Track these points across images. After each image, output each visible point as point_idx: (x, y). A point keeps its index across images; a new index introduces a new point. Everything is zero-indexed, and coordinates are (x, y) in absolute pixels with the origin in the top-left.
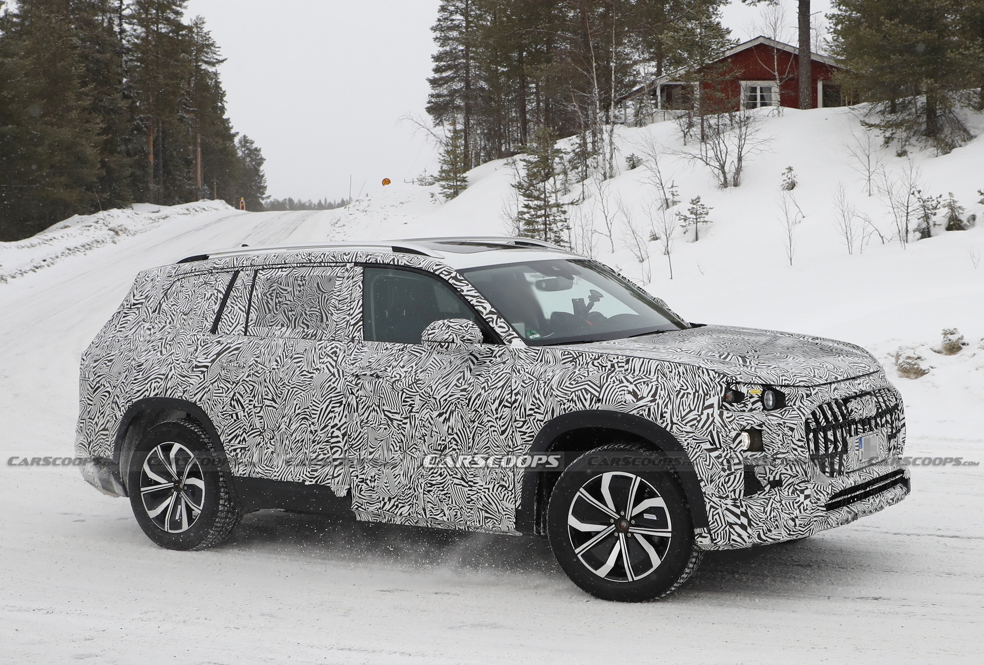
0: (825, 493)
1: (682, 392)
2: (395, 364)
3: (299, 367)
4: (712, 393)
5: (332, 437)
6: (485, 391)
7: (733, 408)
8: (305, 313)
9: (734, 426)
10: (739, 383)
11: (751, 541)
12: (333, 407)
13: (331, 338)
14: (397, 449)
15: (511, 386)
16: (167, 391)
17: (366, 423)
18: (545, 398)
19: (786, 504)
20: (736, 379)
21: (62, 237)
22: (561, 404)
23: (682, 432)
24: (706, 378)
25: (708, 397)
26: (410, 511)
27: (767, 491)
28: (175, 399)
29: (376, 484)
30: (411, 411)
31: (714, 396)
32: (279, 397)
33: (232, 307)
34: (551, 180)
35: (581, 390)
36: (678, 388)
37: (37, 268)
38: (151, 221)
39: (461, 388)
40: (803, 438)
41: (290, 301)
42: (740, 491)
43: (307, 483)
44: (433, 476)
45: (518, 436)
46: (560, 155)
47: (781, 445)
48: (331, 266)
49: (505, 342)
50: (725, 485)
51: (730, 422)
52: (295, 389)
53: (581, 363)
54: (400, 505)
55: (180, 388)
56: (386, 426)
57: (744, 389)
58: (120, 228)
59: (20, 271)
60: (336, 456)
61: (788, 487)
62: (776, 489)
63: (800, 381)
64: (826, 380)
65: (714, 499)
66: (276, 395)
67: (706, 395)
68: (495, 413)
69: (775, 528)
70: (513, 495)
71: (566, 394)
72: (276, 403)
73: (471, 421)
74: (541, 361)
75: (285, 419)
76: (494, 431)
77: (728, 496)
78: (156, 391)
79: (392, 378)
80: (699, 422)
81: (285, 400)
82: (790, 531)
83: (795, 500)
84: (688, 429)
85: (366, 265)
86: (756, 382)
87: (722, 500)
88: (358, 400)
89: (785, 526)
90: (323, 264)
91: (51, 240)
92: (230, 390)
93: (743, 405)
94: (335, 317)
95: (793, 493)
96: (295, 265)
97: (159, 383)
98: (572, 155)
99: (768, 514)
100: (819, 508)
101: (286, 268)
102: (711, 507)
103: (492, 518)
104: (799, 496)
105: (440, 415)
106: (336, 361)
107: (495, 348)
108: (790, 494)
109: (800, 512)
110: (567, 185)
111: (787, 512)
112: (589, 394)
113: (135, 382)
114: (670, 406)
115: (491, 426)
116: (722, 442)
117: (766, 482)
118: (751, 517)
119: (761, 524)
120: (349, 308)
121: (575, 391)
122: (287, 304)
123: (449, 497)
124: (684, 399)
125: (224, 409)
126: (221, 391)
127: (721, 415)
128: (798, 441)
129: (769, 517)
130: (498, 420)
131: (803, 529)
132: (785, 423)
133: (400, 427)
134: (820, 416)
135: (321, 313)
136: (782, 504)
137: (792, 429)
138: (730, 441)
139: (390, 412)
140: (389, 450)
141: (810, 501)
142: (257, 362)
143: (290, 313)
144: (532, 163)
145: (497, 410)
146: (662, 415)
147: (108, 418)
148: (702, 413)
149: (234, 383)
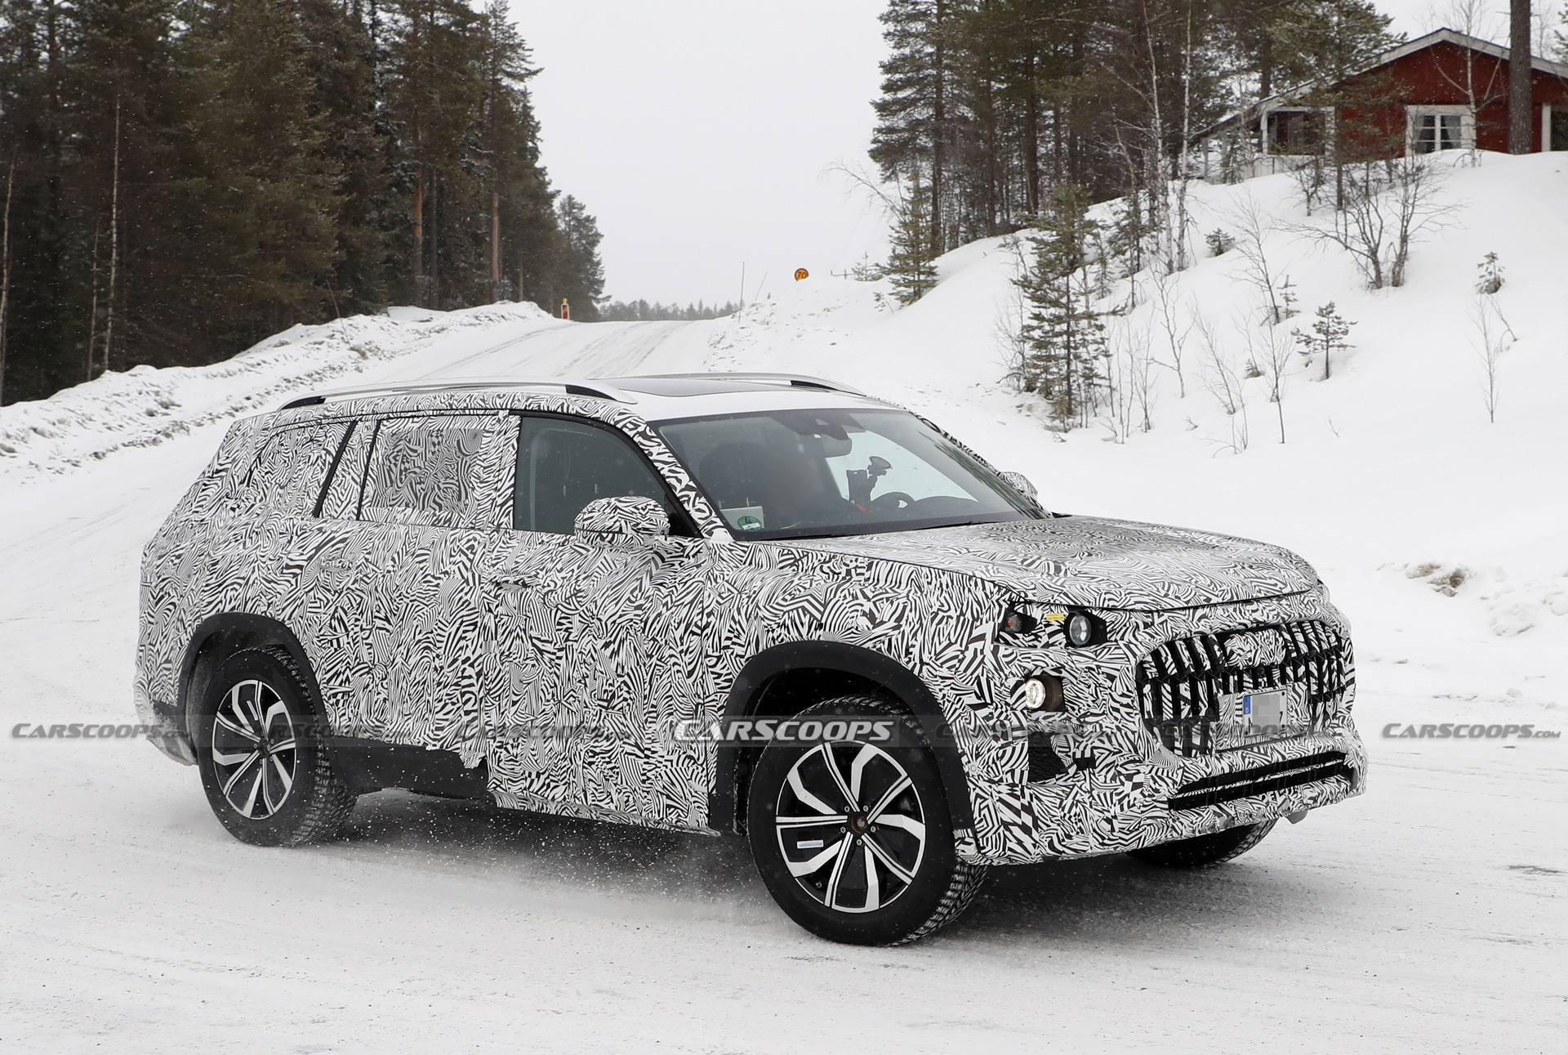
0: (1170, 782)
1: (941, 614)
2: (550, 566)
3: (422, 569)
4: (985, 617)
5: (463, 678)
6: (668, 610)
7: (1016, 641)
8: (438, 485)
9: (1014, 670)
10: (1030, 602)
11: (1037, 851)
12: (464, 632)
13: (470, 525)
14: (549, 697)
15: (702, 602)
16: (246, 603)
17: (508, 656)
18: (747, 620)
19: (1098, 796)
20: (1026, 595)
21: (277, 360)
22: (768, 631)
23: (936, 677)
24: (980, 594)
25: (979, 623)
26: (567, 792)
27: (1071, 775)
28: (257, 615)
29: (519, 751)
30: (567, 640)
31: (987, 622)
32: (395, 615)
33: (343, 476)
34: (1079, 272)
35: (797, 609)
36: (935, 609)
37: (237, 411)
38: (418, 336)
39: (635, 605)
40: (1131, 692)
41: (420, 468)
42: (1022, 772)
43: (429, 748)
44: (597, 741)
45: (710, 678)
46: (1095, 231)
47: (1093, 701)
48: (478, 415)
49: (704, 534)
50: (998, 762)
51: (1008, 663)
52: (416, 603)
53: (805, 568)
54: (552, 785)
55: (264, 599)
56: (535, 662)
57: (1036, 613)
58: (368, 347)
59: (210, 414)
60: (468, 707)
61: (1106, 770)
62: (1086, 772)
63: (1136, 603)
64: (1187, 602)
65: (981, 783)
66: (391, 611)
67: (975, 620)
68: (679, 644)
69: (1078, 833)
70: (705, 772)
71: (776, 615)
72: (390, 624)
73: (648, 656)
74: (750, 564)
75: (402, 648)
76: (678, 671)
77: (1001, 780)
78: (233, 604)
79: (544, 587)
80: (961, 661)
81: (402, 619)
82: (1103, 838)
83: (1116, 789)
84: (945, 672)
85: (524, 414)
86: (1057, 602)
87: (993, 786)
88: (497, 620)
89: (1094, 830)
90: (467, 412)
91: (259, 364)
92: (331, 603)
93: (1033, 637)
94: (477, 494)
95: (1113, 779)
96: (431, 413)
97: (236, 590)
98: (1115, 230)
99: (1066, 811)
100: (1155, 804)
101: (418, 417)
102: (978, 796)
103: (676, 808)
104: (1123, 784)
105: (606, 645)
106: (471, 561)
107: (688, 542)
108: (1108, 781)
109: (1122, 809)
110: (1106, 282)
111: (1099, 808)
112: (808, 616)
113: (206, 589)
114: (920, 637)
115: (675, 664)
116: (993, 695)
117: (1070, 760)
118: (1037, 814)
119: (1053, 826)
120: (496, 480)
121: (788, 611)
122: (415, 473)
123: (618, 773)
124: (941, 626)
125: (322, 633)
126: (318, 605)
127: (995, 652)
128: (1121, 696)
129: (1068, 816)
130: (683, 655)
131: (1127, 837)
132: (1099, 667)
133: (553, 663)
134: (1167, 659)
135: (459, 487)
136: (1092, 796)
137: (1112, 678)
138: (1005, 693)
139: (539, 639)
140: (538, 698)
141: (1142, 793)
142: (367, 560)
143: (419, 487)
144: (1046, 244)
145: (681, 638)
146: (907, 650)
147: (172, 644)
148: (967, 648)
149: (336, 592)
